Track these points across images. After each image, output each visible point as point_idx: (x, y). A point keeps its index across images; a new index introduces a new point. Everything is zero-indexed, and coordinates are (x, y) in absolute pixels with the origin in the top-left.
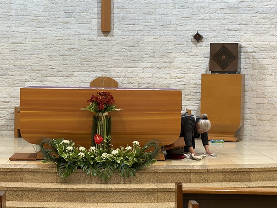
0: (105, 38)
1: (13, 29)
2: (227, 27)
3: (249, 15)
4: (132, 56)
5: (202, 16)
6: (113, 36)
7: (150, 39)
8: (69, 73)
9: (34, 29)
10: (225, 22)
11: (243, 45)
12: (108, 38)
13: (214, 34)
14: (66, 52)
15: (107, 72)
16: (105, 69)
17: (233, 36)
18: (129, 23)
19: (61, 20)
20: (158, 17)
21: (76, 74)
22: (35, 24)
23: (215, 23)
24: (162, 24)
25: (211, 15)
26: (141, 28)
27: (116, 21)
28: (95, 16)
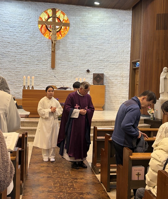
0: (52, 70)
1: (16, 66)
2: (99, 68)
3: (107, 63)
4: (63, 77)
5: (90, 63)
6: (56, 70)
7: (70, 71)
8: (38, 84)
9: (25, 66)
10: (98, 65)
11: (105, 74)
12: (54, 70)
13: (94, 70)
14: (37, 76)
15: (53, 83)
16: (53, 82)
17: (101, 71)
18: (62, 65)
19: (35, 63)
20: (73, 63)
21: (41, 84)
22: (25, 65)
23: (95, 66)
24: (75, 66)
25: (93, 63)
26: (67, 67)
27: (57, 64)
28: (48, 62)
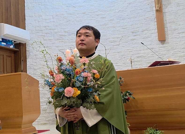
0: (161, 45)
6: (168, 43)
12: (165, 45)
14: (136, 60)
18: (179, 32)
19: (130, 38)
22: (113, 44)
27: (169, 32)
28: (153, 31)
